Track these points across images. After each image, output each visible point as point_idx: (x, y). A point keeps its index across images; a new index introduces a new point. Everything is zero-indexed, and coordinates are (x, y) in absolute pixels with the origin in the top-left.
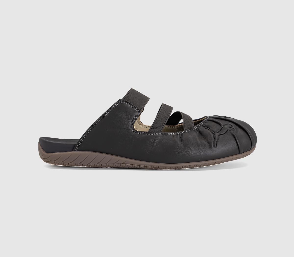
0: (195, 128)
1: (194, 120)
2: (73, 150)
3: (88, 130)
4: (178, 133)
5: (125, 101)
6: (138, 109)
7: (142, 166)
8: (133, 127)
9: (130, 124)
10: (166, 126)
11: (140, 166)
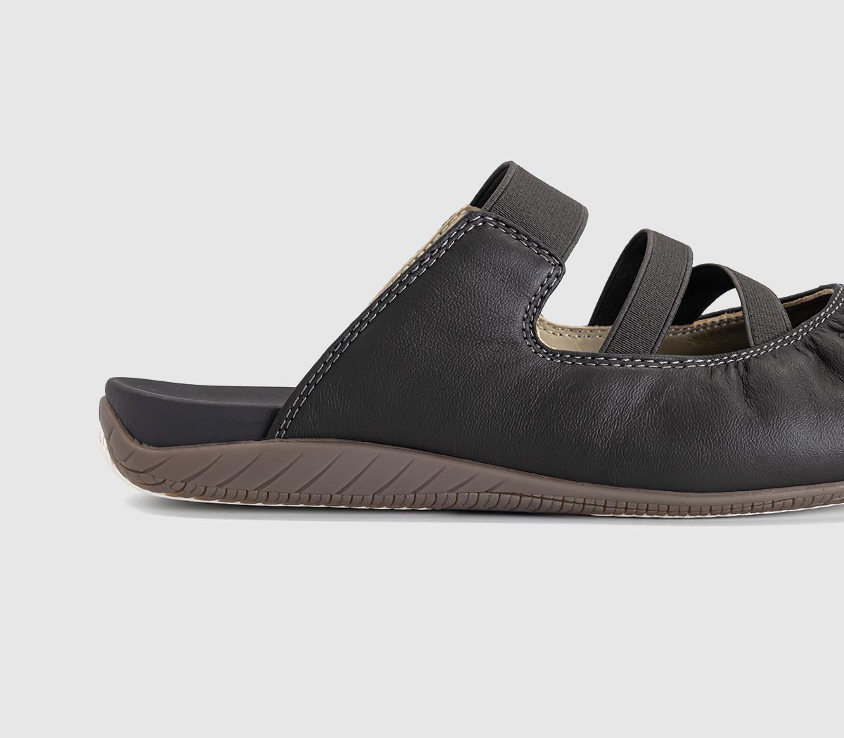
0: (797, 336)
1: (783, 300)
2: (265, 435)
3: (335, 345)
4: (729, 358)
5: (496, 220)
6: (550, 254)
7: (574, 502)
8: (535, 332)
9: (520, 319)
10: (677, 327)
11: (563, 501)
